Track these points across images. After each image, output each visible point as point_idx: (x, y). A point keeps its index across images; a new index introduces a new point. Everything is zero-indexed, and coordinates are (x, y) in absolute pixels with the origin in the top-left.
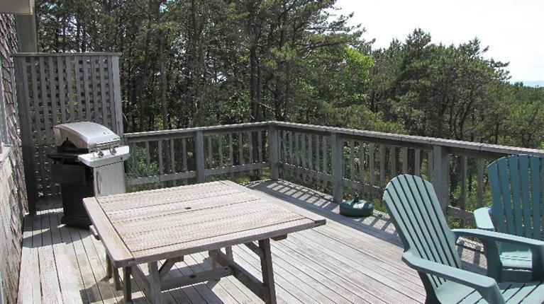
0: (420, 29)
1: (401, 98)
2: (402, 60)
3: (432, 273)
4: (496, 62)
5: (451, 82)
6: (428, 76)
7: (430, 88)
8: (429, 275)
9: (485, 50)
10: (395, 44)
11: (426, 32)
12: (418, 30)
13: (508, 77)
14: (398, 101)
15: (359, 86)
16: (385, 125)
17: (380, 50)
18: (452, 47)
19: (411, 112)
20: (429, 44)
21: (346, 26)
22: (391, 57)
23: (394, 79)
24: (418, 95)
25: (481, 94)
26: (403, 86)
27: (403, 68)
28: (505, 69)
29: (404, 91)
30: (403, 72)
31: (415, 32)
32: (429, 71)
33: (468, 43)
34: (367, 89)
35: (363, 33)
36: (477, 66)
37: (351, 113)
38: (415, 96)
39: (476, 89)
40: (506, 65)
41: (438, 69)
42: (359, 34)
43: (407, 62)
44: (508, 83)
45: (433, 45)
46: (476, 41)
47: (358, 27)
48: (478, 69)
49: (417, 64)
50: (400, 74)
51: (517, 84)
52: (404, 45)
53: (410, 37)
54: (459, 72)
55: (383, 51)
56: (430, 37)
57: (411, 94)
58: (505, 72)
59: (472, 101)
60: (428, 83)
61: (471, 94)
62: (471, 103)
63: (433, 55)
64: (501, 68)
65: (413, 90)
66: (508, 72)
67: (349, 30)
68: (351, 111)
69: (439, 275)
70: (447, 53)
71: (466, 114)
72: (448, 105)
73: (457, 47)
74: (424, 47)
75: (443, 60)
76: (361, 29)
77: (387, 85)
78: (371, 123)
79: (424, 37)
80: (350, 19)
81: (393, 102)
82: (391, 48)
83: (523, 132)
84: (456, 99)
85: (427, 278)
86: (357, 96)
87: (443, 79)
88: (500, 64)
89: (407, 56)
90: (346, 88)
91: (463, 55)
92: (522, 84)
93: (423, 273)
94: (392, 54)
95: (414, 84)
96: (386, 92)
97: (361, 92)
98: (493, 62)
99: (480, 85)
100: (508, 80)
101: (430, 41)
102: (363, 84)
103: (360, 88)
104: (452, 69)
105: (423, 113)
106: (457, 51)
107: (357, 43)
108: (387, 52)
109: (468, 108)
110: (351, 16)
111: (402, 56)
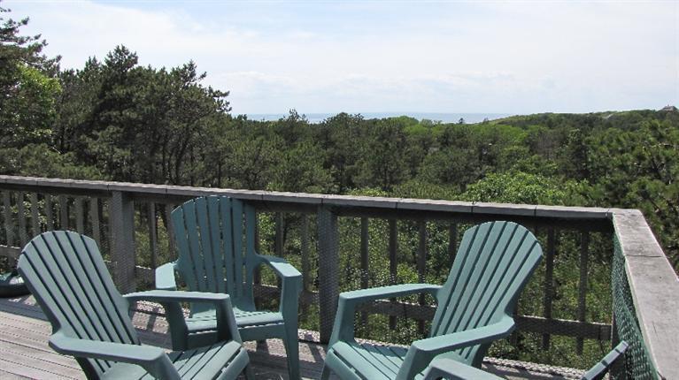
0: (123, 47)
1: (99, 134)
2: (101, 85)
3: (96, 356)
4: (214, 91)
5: (162, 115)
6: (134, 106)
7: (137, 121)
8: (92, 361)
9: (203, 76)
10: (92, 64)
11: (132, 51)
12: (121, 48)
13: (228, 108)
14: (95, 138)
15: (41, 120)
16: (76, 169)
17: (72, 71)
18: (163, 70)
19: (113, 152)
20: (135, 66)
21: (17, 35)
22: (87, 81)
23: (90, 109)
24: (122, 130)
25: (198, 129)
26: (102, 119)
27: (102, 96)
28: (225, 99)
29: (104, 126)
30: (102, 101)
31: (118, 51)
32: (134, 100)
33: (182, 67)
34: (53, 122)
35: (44, 47)
36: (192, 95)
37: (28, 156)
38: (118, 132)
39: (193, 123)
40: (226, 95)
41: (147, 98)
42: (38, 48)
43: (107, 87)
44: (229, 116)
45: (140, 68)
46: (191, 65)
47: (37, 38)
48: (194, 99)
49: (119, 91)
50: (98, 103)
51: (240, 117)
52: (104, 66)
53: (111, 56)
54: (171, 102)
55: (75, 73)
56: (137, 58)
57: (111, 129)
58: (224, 102)
59: (189, 136)
60: (134, 116)
61: (187, 129)
62: (187, 139)
63: (140, 79)
64: (221, 98)
65: (115, 124)
66: (228, 103)
67: (22, 42)
68: (28, 153)
69: (107, 358)
70: (157, 77)
71: (182, 153)
72: (160, 142)
73: (169, 71)
74: (129, 70)
75: (152, 87)
76: (39, 42)
77: (80, 118)
78: (57, 167)
79: (129, 57)
80: (24, 26)
81: (88, 140)
82: (86, 70)
83: (247, 172)
84: (170, 134)
85: (89, 363)
86: (37, 133)
87: (152, 110)
88: (219, 94)
89: (107, 81)
90: (22, 122)
91: (177, 81)
92: (245, 118)
93: (83, 359)
94: (87, 77)
95: (116, 117)
96: (80, 127)
97: (42, 127)
98: (211, 91)
99: (197, 118)
100: (229, 113)
101: (136, 63)
102: (46, 116)
103: (43, 121)
104: (163, 99)
105: (129, 153)
106: (169, 77)
107: (35, 60)
108: (81, 74)
109: (184, 146)
110: (25, 22)
111: (100, 80)
